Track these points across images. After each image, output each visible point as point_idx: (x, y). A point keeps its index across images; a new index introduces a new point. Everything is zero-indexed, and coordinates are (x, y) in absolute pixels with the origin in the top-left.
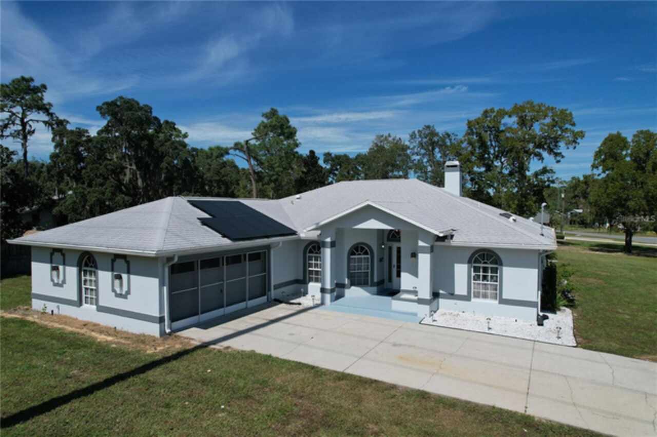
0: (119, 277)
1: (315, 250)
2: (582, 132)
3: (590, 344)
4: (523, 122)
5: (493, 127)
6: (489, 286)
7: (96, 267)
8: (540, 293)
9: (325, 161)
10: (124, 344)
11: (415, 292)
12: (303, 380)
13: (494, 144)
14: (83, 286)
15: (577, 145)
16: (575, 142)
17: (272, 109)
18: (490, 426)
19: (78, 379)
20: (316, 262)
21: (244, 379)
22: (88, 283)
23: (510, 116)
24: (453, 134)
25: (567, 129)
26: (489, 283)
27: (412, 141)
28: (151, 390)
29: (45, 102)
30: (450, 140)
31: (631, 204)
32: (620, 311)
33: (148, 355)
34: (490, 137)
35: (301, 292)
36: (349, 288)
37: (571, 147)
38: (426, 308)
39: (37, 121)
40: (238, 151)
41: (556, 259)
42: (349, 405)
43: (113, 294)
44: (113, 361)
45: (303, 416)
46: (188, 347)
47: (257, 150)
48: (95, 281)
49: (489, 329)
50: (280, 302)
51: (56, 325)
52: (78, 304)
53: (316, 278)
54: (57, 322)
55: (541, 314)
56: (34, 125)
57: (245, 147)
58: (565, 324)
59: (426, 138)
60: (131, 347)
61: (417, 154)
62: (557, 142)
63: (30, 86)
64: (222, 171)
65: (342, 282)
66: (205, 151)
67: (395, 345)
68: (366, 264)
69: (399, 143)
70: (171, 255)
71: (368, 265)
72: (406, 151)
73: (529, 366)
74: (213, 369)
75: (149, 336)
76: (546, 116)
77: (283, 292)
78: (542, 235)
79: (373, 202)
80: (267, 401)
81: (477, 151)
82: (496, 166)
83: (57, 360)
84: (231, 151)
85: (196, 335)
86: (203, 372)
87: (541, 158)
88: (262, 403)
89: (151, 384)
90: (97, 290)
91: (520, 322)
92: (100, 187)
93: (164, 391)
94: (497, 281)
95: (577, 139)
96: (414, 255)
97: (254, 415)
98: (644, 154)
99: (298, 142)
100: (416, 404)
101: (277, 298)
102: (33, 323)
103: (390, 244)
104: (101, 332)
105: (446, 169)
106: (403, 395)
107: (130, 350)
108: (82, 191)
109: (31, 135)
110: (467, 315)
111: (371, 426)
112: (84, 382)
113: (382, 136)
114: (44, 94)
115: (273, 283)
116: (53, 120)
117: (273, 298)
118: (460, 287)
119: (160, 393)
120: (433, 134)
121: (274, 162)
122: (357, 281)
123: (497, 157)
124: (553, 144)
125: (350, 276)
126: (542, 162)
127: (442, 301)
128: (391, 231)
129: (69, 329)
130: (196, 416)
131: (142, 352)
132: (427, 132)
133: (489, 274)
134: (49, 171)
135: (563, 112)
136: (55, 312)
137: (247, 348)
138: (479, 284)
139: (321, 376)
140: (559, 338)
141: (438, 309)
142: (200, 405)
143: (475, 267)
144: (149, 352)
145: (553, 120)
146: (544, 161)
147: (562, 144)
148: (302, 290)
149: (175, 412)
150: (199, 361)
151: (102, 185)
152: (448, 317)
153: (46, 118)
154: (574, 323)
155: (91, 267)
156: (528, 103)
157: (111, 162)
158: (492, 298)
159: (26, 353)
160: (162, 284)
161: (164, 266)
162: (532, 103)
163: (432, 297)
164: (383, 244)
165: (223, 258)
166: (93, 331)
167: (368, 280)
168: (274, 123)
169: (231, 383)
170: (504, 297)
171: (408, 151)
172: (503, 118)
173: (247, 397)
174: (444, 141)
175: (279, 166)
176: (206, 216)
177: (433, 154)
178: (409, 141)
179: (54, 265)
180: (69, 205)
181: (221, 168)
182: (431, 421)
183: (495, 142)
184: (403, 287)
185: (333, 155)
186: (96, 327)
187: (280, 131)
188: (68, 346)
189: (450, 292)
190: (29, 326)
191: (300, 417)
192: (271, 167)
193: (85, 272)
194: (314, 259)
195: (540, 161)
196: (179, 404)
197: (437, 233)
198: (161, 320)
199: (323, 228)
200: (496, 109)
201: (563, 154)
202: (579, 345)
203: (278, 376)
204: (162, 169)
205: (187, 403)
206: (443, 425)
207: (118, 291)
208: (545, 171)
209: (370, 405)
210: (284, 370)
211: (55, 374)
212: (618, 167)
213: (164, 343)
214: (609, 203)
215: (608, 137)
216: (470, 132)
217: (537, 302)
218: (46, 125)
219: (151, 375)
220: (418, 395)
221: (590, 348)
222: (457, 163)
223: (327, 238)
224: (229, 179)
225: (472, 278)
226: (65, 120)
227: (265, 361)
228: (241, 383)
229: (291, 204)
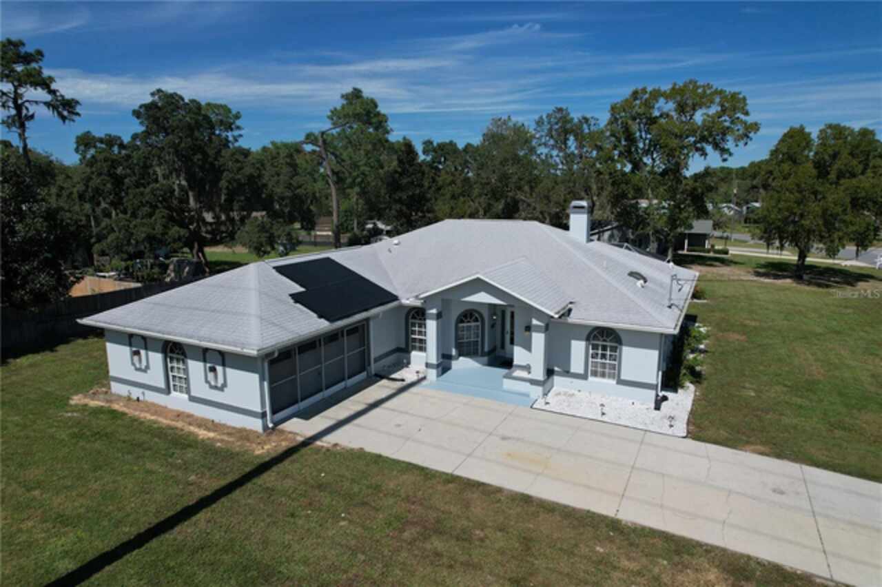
0: (213, 370)
1: (419, 316)
2: (756, 124)
4: (682, 109)
5: (644, 113)
6: (607, 366)
7: (185, 356)
8: (660, 373)
9: (424, 152)
10: (228, 442)
13: (644, 136)
14: (170, 374)
15: (749, 141)
16: (747, 136)
17: (355, 89)
18: (582, 530)
20: (420, 329)
22: (176, 370)
23: (666, 100)
24: (593, 120)
25: (738, 118)
26: (608, 361)
27: (538, 129)
28: (272, 498)
30: (589, 125)
33: (258, 457)
34: (640, 126)
35: (403, 363)
36: (457, 359)
37: (741, 143)
38: (540, 389)
39: (36, 102)
43: (207, 385)
44: (225, 464)
46: (294, 444)
47: (336, 143)
48: (184, 369)
49: (602, 414)
50: (383, 378)
51: (148, 416)
52: (166, 391)
53: (419, 347)
54: (147, 412)
55: (660, 394)
56: (32, 109)
57: (321, 139)
59: (557, 123)
60: (237, 446)
61: (545, 145)
63: (20, 52)
64: (294, 181)
65: (449, 354)
66: (269, 148)
67: (503, 438)
68: (476, 332)
69: (522, 129)
70: (272, 351)
71: (478, 334)
73: (632, 464)
74: (326, 473)
75: (251, 431)
76: (712, 102)
77: (383, 365)
78: (670, 307)
80: (383, 507)
81: (622, 143)
82: (645, 164)
83: (171, 464)
85: (300, 428)
86: (317, 476)
87: (704, 154)
88: (378, 510)
89: (270, 491)
90: (187, 380)
91: (637, 405)
93: (286, 499)
94: (615, 360)
95: (750, 133)
96: (528, 328)
99: (389, 129)
100: (519, 509)
101: (378, 373)
103: (503, 307)
104: (199, 426)
105: (572, 210)
106: (508, 498)
107: (237, 449)
108: (126, 223)
110: (583, 395)
111: (477, 532)
113: (500, 120)
115: (374, 354)
117: (373, 373)
118: (577, 365)
119: (281, 502)
120: (567, 119)
121: (358, 158)
122: (467, 350)
123: (647, 152)
124: (720, 136)
125: (458, 346)
126: (705, 158)
127: (556, 379)
131: (250, 452)
132: (558, 116)
133: (608, 353)
135: (734, 96)
136: (141, 399)
137: (355, 445)
138: (597, 362)
139: (430, 479)
140: (671, 426)
141: (552, 388)
142: (322, 514)
143: (593, 345)
144: (258, 452)
145: (722, 106)
146: (708, 157)
147: (730, 139)
148: (405, 361)
149: (300, 522)
150: (309, 462)
152: (562, 397)
153: (48, 98)
154: (693, 405)
155: (178, 354)
156: (690, 82)
158: (609, 377)
160: (262, 379)
161: (264, 362)
162: (696, 83)
163: (546, 376)
164: (495, 314)
165: (320, 340)
166: (190, 424)
167: (477, 349)
170: (622, 377)
171: (534, 143)
172: (658, 101)
173: (364, 504)
174: (580, 127)
175: (365, 165)
176: (300, 289)
177: (566, 144)
178: (535, 130)
179: (134, 349)
183: (646, 133)
184: (516, 362)
185: (435, 144)
186: (191, 419)
188: (173, 445)
189: (566, 370)
191: (414, 524)
192: (355, 166)
193: (172, 359)
194: (417, 325)
195: (703, 157)
196: (302, 513)
197: (552, 314)
198: (263, 415)
199: (427, 299)
200: (649, 90)
201: (731, 151)
202: (690, 435)
203: (390, 479)
204: (221, 189)
205: (309, 512)
206: (541, 531)
207: (213, 383)
210: (395, 473)
213: (269, 440)
215: (789, 132)
216: (614, 121)
217: (658, 383)
218: (49, 108)
219: (268, 478)
220: (522, 499)
222: (585, 203)
223: (432, 308)
224: (303, 191)
225: (590, 356)
226: (73, 100)
227: (376, 462)
228: (356, 489)
229: (388, 253)
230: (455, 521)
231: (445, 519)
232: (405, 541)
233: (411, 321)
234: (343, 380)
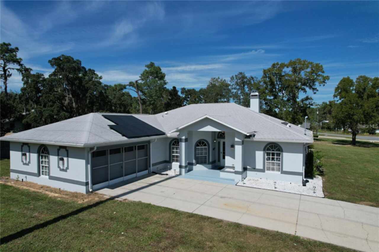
1: (176, 143)
2: (328, 76)
3: (332, 196)
4: (295, 70)
5: (278, 73)
6: (275, 164)
7: (48, 153)
8: (304, 167)
9: (182, 93)
10: (65, 198)
11: (233, 168)
12: (169, 218)
13: (278, 83)
14: (41, 165)
15: (325, 84)
16: (324, 82)
17: (151, 63)
18: (275, 242)
19: (38, 218)
20: (177, 151)
21: (135, 218)
22: (44, 163)
23: (288, 67)
24: (255, 77)
25: (319, 74)
26: (275, 162)
27: (232, 81)
28: (81, 224)
29: (18, 58)
30: (254, 81)
31: (355, 117)
32: (349, 177)
33: (79, 204)
34: (276, 79)
35: (168, 168)
36: (196, 165)
37: (322, 85)
38: (239, 177)
39: (13, 69)
40: (131, 87)
41: (314, 149)
42: (195, 231)
43: (59, 169)
44: (58, 208)
45: (169, 238)
46: (103, 200)
47: (142, 86)
48: (48, 162)
49: (275, 188)
50: (156, 173)
51: (25, 188)
52: (38, 175)
53: (176, 160)
54: (25, 186)
55: (305, 179)
56: (11, 71)
57: (136, 84)
58: (318, 185)
59: (240, 79)
60: (69, 200)
61: (235, 89)
62: (314, 82)
63: (9, 48)
64: (122, 98)
65: (191, 162)
66: (112, 86)
67: (222, 197)
68: (205, 151)
69: (224, 82)
70: (92, 146)
71: (206, 152)
72: (228, 87)
73: (298, 209)
74: (117, 212)
75: (80, 193)
76: (307, 67)
77: (157, 168)
78: (305, 134)
79: (210, 116)
80: (148, 229)
81: (269, 87)
82: (280, 96)
83: (26, 208)
84: (127, 87)
85: (107, 193)
86: (111, 214)
87: (305, 91)
88: (145, 231)
89: (80, 221)
90: (49, 167)
91: (293, 184)
92: (51, 108)
93: (89, 225)
94: (280, 161)
95: (325, 80)
96: (233, 146)
97: (141, 238)
98: (362, 89)
99: (166, 82)
100: (234, 231)
101: (154, 171)
102: (11, 186)
103: (219, 140)
104: (51, 191)
105: (251, 97)
106: (226, 225)
107: (68, 201)
108: (40, 109)
109: (9, 77)
110: (263, 180)
111: (208, 243)
112: (41, 220)
113: (215, 78)
114: (17, 53)
115: (152, 162)
116: (22, 68)
117: (152, 171)
118: (259, 164)
119: (86, 226)
120: (244, 77)
121: (152, 93)
122: (201, 161)
123: (280, 91)
124: (312, 83)
125: (196, 158)
126: (306, 93)
127: (248, 172)
128: (220, 132)
129: (32, 189)
130: (107, 238)
131: (75, 202)
132: (240, 76)
133: (276, 157)
134: (20, 98)
135: (317, 65)
136: (24, 180)
137: (137, 200)
138: (270, 163)
139: (179, 215)
140: (314, 193)
141: (246, 177)
142: (109, 233)
143: (267, 153)
144: (79, 202)
145: (312, 69)
146: (307, 93)
147: (317, 83)
148: (169, 166)
149: (95, 236)
150: (108, 207)
151: (52, 106)
152: (252, 181)
153: (18, 67)
154: (323, 184)
155: (46, 153)
156: (298, 60)
157: (57, 93)
158: (277, 170)
159: (7, 204)
160: (87, 163)
161: (88, 152)
162: (300, 59)
163: (243, 170)
164: (215, 140)
165: (123, 148)
166: (47, 190)
167: (206, 161)
168: (152, 70)
169: (128, 220)
170: (284, 170)
171: (230, 87)
172: (284, 68)
173: (137, 227)
174: (250, 81)
175: (155, 96)
176: (113, 124)
177: (244, 89)
178: (230, 81)
179: (23, 153)
180: (32, 118)
181: (122, 97)
182: (242, 240)
183: (279, 82)
184: (226, 165)
185: (186, 89)
186: (48, 188)
187: (155, 75)
188: (32, 199)
189: (253, 167)
190: (9, 188)
191: (167, 238)
192: (151, 96)
193: (42, 156)
194: (175, 149)
195: (305, 93)
196: (97, 232)
197: (246, 133)
198: (87, 184)
199: (180, 131)
200: (280, 63)
201: (318, 89)
202: (326, 197)
203: (154, 215)
204: (87, 97)
205: (102, 231)
206: (249, 242)
207: (62, 167)
208: (307, 98)
209: (208, 231)
210: (158, 212)
211: (24, 216)
212: (348, 96)
213: (88, 197)
214: (343, 117)
215: (342, 80)
216: (265, 76)
217: (303, 173)
218: (18, 71)
219: (81, 215)
220: (235, 225)
221: (332, 198)
222: (257, 94)
223: (183, 136)
224: (126, 103)
225: (266, 159)
226: (29, 68)
227: (147, 207)
228: (133, 220)
229: (162, 117)
230: (193, 237)
231: (187, 236)
232: (161, 248)
233: (172, 146)
234: (135, 172)
